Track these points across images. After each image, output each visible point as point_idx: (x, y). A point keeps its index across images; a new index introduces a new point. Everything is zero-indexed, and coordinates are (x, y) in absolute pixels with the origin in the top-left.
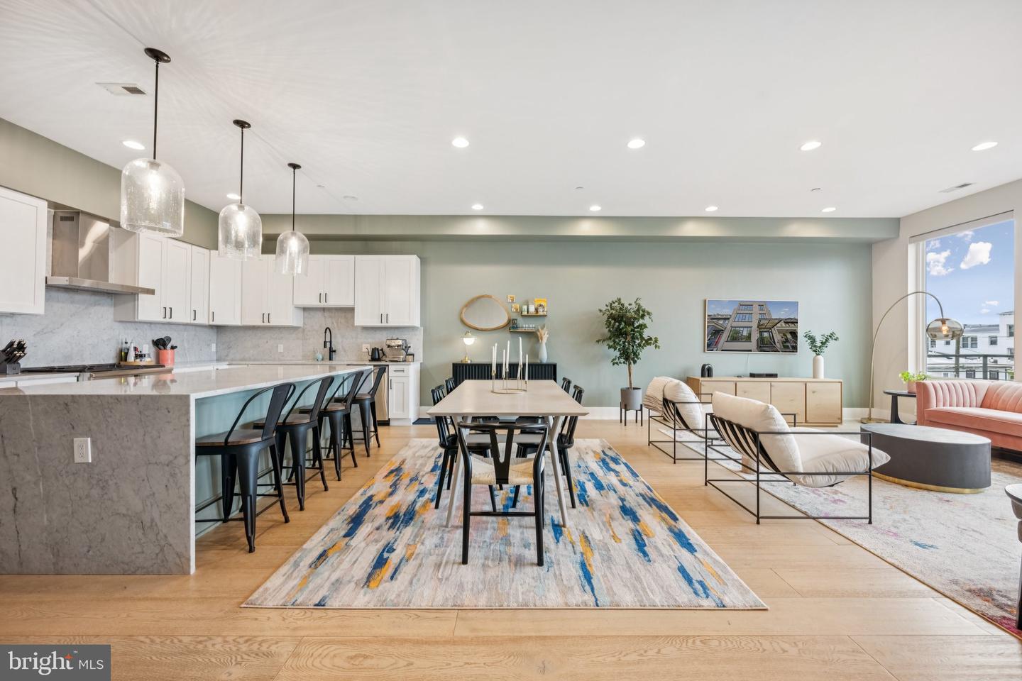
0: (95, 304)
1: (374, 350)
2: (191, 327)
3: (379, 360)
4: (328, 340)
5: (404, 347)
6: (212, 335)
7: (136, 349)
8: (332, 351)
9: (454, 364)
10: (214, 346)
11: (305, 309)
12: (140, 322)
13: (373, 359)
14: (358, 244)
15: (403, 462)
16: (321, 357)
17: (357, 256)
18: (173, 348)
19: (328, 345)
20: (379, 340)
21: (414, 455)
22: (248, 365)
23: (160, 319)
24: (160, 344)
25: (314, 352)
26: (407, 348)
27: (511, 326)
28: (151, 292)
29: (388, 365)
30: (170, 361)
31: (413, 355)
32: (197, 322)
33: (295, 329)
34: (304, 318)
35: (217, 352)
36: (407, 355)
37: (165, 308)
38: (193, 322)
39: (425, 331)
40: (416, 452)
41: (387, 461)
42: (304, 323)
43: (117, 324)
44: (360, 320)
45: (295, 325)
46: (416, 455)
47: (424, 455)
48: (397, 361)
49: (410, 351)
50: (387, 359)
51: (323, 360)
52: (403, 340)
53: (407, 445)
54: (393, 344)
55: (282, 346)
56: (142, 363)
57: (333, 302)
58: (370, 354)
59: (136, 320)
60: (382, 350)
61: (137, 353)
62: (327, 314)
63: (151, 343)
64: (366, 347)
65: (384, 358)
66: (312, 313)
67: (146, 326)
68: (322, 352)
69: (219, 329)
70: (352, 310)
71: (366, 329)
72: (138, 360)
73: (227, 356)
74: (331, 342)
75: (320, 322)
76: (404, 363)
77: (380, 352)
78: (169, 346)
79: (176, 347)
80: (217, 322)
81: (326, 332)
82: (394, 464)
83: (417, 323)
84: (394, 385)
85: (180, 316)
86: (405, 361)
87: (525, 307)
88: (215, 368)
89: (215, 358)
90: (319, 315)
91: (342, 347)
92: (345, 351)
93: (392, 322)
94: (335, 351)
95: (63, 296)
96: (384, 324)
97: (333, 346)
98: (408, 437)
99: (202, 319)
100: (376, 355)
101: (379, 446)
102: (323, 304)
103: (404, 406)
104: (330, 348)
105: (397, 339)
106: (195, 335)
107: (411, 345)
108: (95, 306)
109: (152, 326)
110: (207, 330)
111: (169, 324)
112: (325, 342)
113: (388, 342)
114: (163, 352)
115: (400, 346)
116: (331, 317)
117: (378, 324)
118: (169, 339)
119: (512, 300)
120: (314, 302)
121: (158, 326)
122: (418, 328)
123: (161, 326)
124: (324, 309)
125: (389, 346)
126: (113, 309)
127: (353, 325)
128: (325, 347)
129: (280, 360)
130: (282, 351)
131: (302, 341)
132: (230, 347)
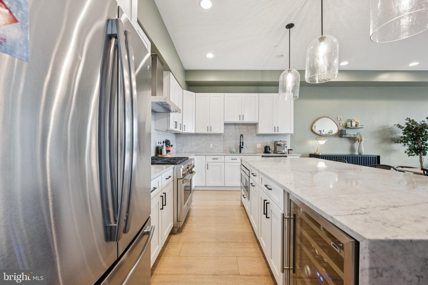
1: (265, 147)
8: (241, 148)
9: (310, 154)
13: (266, 152)
16: (235, 151)
17: (260, 94)
18: (171, 146)
20: (266, 141)
24: (168, 143)
27: (341, 134)
33: (219, 135)
35: (176, 148)
36: (289, 150)
37: (175, 122)
38: (180, 131)
42: (224, 132)
44: (261, 130)
54: (282, 144)
55: (212, 144)
57: (247, 120)
62: (237, 127)
64: (261, 146)
71: (259, 135)
73: (182, 150)
75: (235, 132)
87: (349, 123)
90: (233, 127)
91: (245, 145)
92: (247, 148)
94: (243, 148)
96: (276, 133)
102: (241, 121)
116: (239, 129)
117: (273, 132)
119: (341, 119)
120: (236, 120)
123: (165, 133)
127: (256, 133)
129: (211, 152)
130: (212, 147)
131: (223, 142)
132: (183, 146)
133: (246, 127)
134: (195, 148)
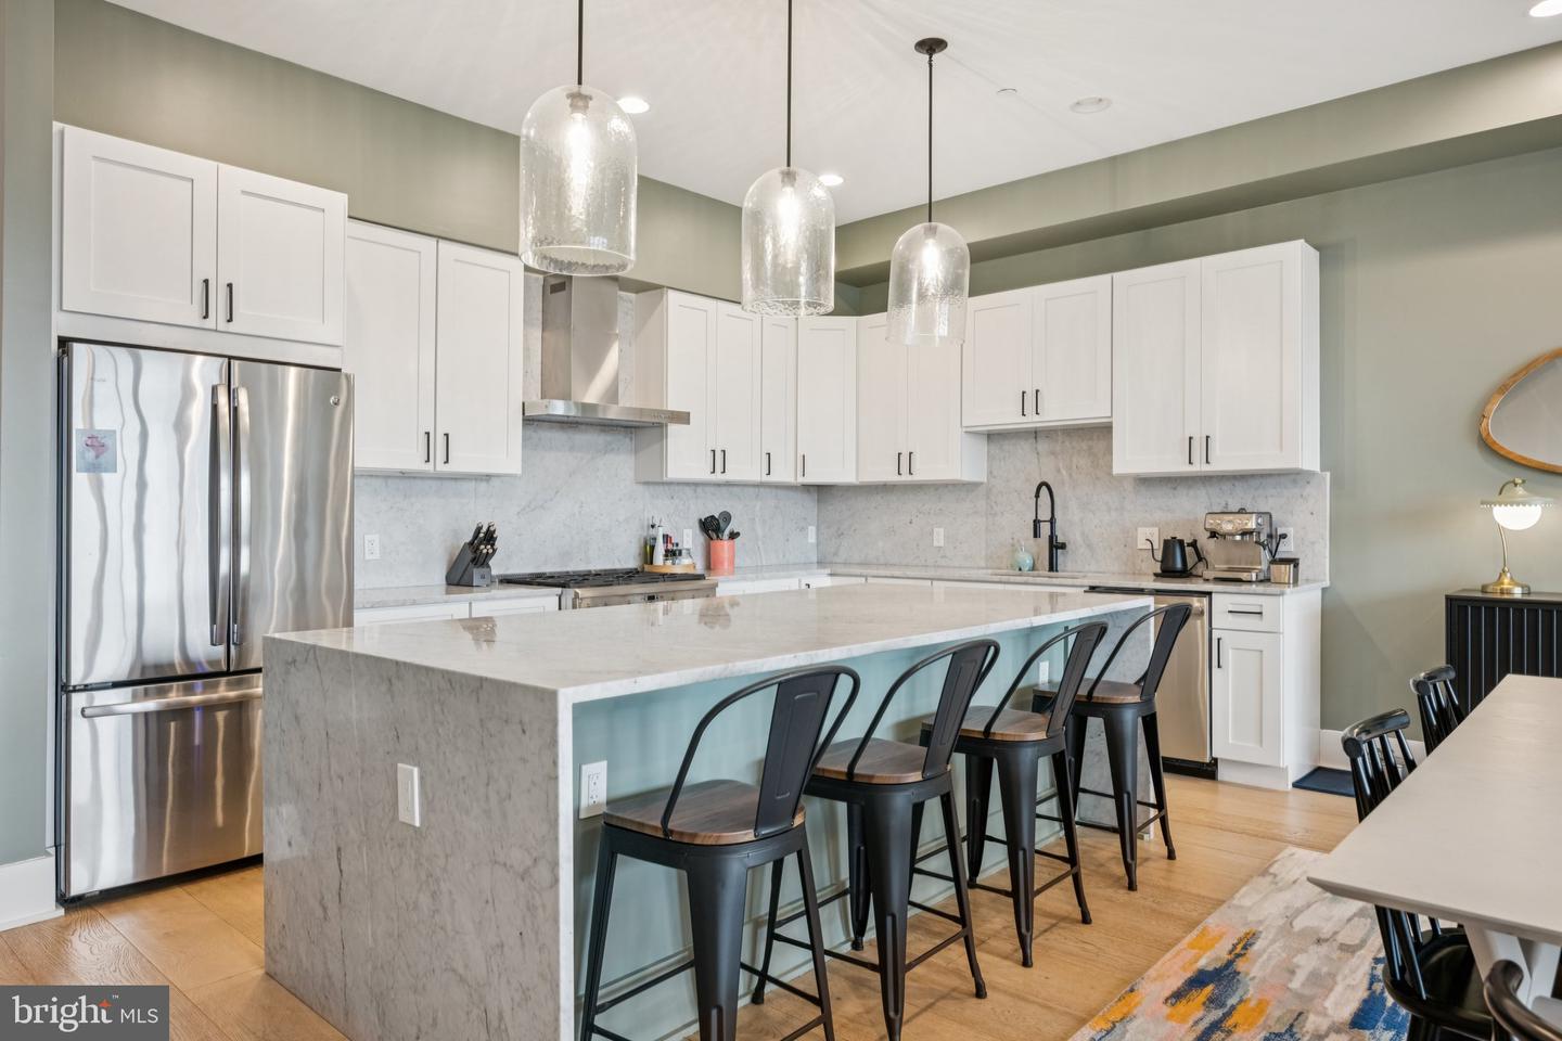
0: (607, 450)
1: (1170, 545)
2: (768, 490)
3: (1185, 573)
4: (1045, 515)
5: (1263, 538)
6: (808, 504)
7: (666, 538)
8: (1055, 546)
9: (1450, 600)
10: (812, 530)
11: (993, 437)
12: (670, 484)
13: (1167, 572)
14: (1121, 242)
15: (1246, 943)
16: (1028, 562)
17: (1117, 275)
18: (733, 536)
19: (1045, 529)
20: (1187, 515)
21: (1290, 921)
22: (866, 577)
23: (705, 475)
24: (711, 527)
25: (1014, 549)
26: (1276, 538)
28: (683, 418)
29: (1209, 594)
30: (726, 564)
31: (1294, 562)
32: (773, 478)
33: (968, 488)
34: (990, 458)
35: (818, 544)
36: (1274, 561)
37: (714, 451)
38: (766, 479)
39: (1335, 483)
40: (1299, 912)
41: (1192, 925)
42: (990, 473)
43: (641, 488)
44: (1129, 458)
45: (966, 477)
46: (1299, 924)
47: (1326, 930)
48: (1239, 581)
49: (1286, 549)
50: (1209, 574)
51: (1033, 568)
52: (1259, 514)
53: (1264, 873)
54: (1228, 527)
55: (942, 530)
56: (678, 570)
57: (1056, 412)
58: (1159, 556)
59: (665, 479)
60: (1194, 544)
61: (670, 547)
62: (1043, 446)
63: (697, 525)
64: (1149, 535)
65: (1200, 568)
66: (1008, 445)
67: (688, 490)
68: (1031, 550)
69: (822, 491)
70: (1104, 430)
71: (1146, 482)
72: (669, 562)
73: (834, 554)
74: (1052, 521)
75: (1029, 465)
76: (1261, 588)
77: (1189, 550)
78: (727, 532)
79: (738, 534)
80: (813, 477)
81: (1037, 496)
82: (1209, 946)
83: (1310, 460)
84: (1229, 656)
85: (745, 469)
86: (1267, 580)
88: (804, 582)
89: (815, 559)
90: (1024, 448)
91: (1083, 534)
92: (1089, 546)
93: (1225, 460)
94: (1063, 546)
95: (558, 437)
96: (1199, 467)
97: (1058, 532)
98: (1273, 839)
99: (784, 474)
100: (1177, 560)
101: (1171, 855)
102: (1032, 421)
103: (1263, 726)
104: (1052, 537)
105: (1242, 511)
106: (776, 507)
107: (1290, 531)
108: (605, 454)
109: (699, 490)
110: (798, 496)
111: (729, 484)
112: (1036, 523)
113: (1212, 523)
114: (716, 544)
115: (1250, 533)
116: (1053, 453)
117: (1180, 467)
118: (727, 517)
120: (1010, 418)
121: (707, 489)
122: (1311, 474)
123: (712, 489)
124: (1035, 434)
125: (1213, 534)
126: (633, 457)
127: (1110, 474)
128: (1036, 534)
129: (937, 567)
130: (942, 544)
131: (984, 519)
132: (839, 536)
133: (1084, 445)
134: (880, 544)
